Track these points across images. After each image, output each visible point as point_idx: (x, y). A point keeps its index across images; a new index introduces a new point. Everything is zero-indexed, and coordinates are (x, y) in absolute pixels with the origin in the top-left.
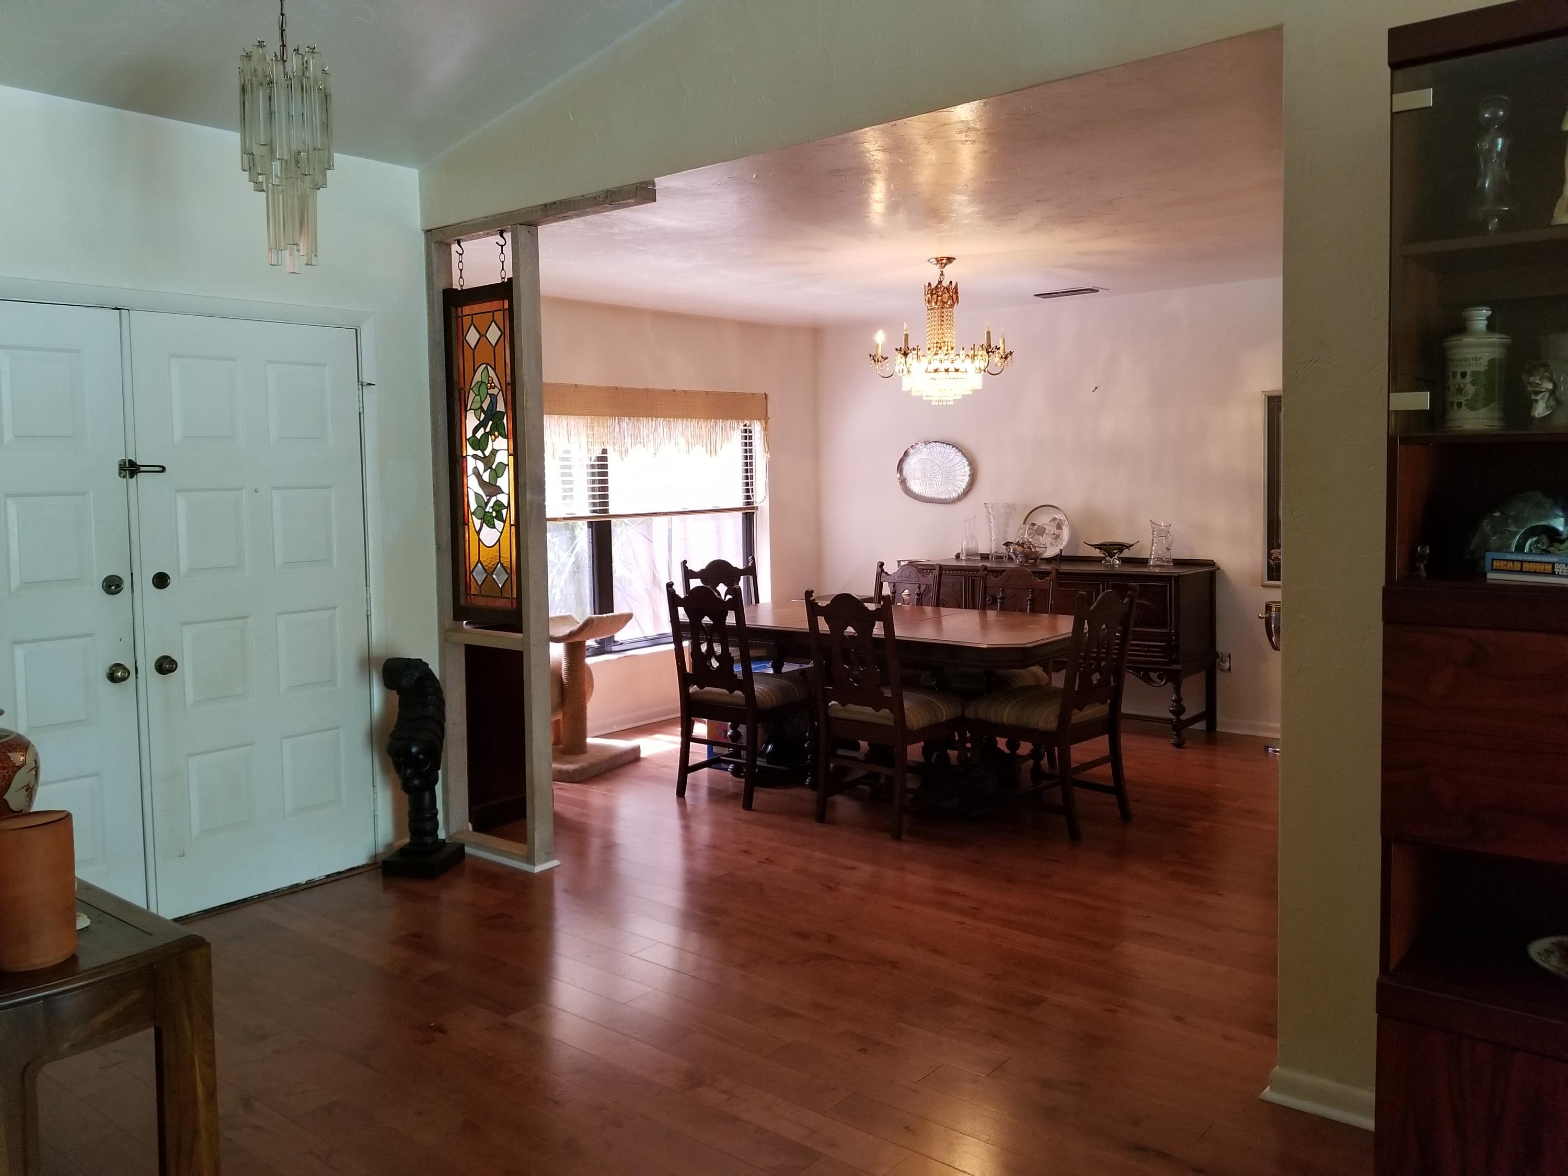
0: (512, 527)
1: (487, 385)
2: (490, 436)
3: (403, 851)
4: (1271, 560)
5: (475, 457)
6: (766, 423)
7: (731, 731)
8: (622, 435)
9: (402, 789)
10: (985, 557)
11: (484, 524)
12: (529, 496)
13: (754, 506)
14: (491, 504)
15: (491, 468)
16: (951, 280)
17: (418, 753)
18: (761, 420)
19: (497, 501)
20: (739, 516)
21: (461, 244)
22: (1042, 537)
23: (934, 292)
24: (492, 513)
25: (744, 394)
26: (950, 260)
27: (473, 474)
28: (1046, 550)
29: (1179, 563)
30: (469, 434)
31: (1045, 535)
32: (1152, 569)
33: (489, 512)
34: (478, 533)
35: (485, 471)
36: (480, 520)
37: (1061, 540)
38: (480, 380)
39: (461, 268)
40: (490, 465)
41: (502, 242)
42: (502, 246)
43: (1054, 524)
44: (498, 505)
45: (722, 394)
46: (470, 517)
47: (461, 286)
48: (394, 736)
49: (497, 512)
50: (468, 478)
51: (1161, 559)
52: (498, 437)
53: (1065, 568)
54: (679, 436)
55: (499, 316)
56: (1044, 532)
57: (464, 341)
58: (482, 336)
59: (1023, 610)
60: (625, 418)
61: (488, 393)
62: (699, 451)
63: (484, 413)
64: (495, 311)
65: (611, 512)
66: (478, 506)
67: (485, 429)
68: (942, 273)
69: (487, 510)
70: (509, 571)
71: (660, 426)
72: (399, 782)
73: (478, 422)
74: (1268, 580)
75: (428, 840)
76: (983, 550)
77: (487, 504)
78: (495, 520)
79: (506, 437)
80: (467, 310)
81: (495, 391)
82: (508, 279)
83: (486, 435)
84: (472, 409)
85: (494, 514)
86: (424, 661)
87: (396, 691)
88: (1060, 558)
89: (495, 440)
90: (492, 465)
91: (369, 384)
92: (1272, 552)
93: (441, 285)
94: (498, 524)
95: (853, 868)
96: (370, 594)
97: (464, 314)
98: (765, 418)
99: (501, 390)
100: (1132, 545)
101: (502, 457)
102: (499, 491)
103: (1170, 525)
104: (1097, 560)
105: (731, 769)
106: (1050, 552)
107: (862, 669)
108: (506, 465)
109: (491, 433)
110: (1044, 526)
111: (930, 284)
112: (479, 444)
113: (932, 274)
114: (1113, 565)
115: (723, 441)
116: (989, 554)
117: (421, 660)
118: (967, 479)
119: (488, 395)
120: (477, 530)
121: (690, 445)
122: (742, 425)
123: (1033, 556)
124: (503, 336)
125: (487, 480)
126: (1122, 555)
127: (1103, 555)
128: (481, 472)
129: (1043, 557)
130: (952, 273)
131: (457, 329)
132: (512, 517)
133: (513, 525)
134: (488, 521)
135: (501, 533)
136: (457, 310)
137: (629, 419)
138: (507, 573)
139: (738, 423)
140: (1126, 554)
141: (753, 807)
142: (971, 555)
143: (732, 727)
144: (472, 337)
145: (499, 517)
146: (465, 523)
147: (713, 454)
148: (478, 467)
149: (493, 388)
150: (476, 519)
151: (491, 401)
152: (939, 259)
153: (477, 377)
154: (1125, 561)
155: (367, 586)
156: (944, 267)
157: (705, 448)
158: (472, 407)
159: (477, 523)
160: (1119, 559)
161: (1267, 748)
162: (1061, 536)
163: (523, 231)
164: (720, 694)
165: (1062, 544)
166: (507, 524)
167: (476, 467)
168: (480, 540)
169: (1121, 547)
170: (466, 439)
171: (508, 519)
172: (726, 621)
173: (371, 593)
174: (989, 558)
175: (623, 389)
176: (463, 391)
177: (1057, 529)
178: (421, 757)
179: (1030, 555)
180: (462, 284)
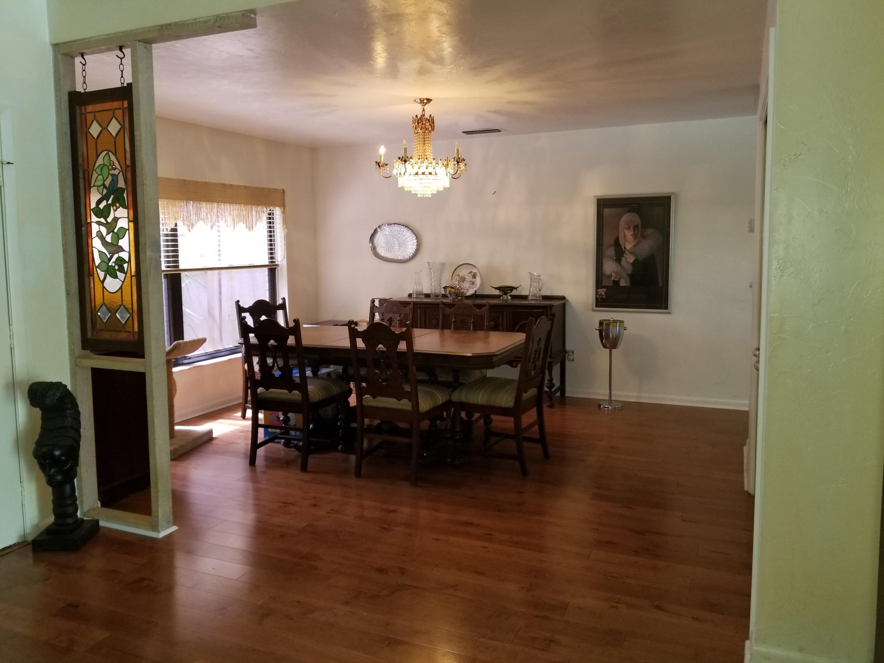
0: (133, 277)
1: (108, 167)
2: (111, 207)
3: (49, 531)
4: (598, 295)
5: (99, 223)
6: (284, 209)
7: (283, 416)
8: (189, 213)
9: (47, 483)
10: (427, 296)
11: (108, 275)
12: (149, 253)
13: (276, 264)
14: (114, 259)
15: (113, 231)
16: (431, 114)
17: (61, 455)
18: (281, 207)
19: (119, 257)
20: (266, 271)
21: (85, 57)
22: (464, 283)
23: (419, 122)
24: (114, 266)
25: (269, 189)
26: (429, 100)
27: (97, 236)
28: (468, 291)
29: (545, 298)
30: (93, 205)
31: (465, 282)
32: (531, 302)
33: (112, 266)
34: (103, 282)
35: (107, 234)
36: (104, 272)
37: (475, 285)
38: (103, 163)
39: (84, 75)
40: (112, 229)
41: (121, 55)
42: (121, 58)
43: (471, 275)
44: (120, 261)
45: (256, 188)
46: (95, 270)
47: (85, 89)
48: (39, 444)
49: (119, 266)
50: (93, 240)
51: (536, 296)
52: (119, 207)
53: (479, 301)
54: (228, 216)
55: (119, 113)
56: (465, 280)
57: (88, 133)
58: (104, 128)
59: (468, 329)
60: (191, 202)
61: (109, 174)
62: (241, 226)
63: (106, 189)
64: (116, 109)
65: (181, 267)
66: (102, 261)
67: (107, 201)
68: (424, 109)
69: (110, 264)
70: (131, 311)
71: (215, 208)
72: (44, 479)
73: (101, 196)
74: (596, 307)
75: (70, 521)
76: (426, 291)
77: (110, 260)
78: (117, 272)
79: (124, 207)
80: (90, 108)
81: (116, 172)
82: (127, 84)
83: (108, 207)
84: (95, 186)
85: (117, 268)
86: (63, 383)
87: (39, 408)
88: (475, 296)
89: (116, 210)
90: (115, 229)
91: (9, 163)
92: (598, 291)
93: (68, 88)
94: (121, 275)
95: (394, 511)
96: (13, 331)
97: (87, 111)
98: (283, 206)
99: (122, 171)
100: (517, 288)
101: (123, 223)
102: (121, 249)
103: (540, 276)
104: (498, 297)
105: (283, 442)
106: (470, 292)
107: (389, 373)
108: (127, 230)
109: (113, 204)
110: (465, 276)
111: (417, 116)
112: (103, 213)
113: (417, 110)
114: (507, 300)
115: (257, 220)
116: (430, 294)
117: (61, 383)
118: (415, 247)
119: (110, 175)
120: (102, 279)
121: (236, 222)
122: (269, 209)
123: (461, 295)
124: (122, 129)
125: (110, 241)
126: (512, 294)
127: (501, 294)
128: (104, 235)
129: (466, 295)
130: (429, 110)
131: (82, 124)
132: (132, 270)
133: (133, 276)
134: (111, 272)
135: (123, 282)
136: (81, 109)
137: (194, 203)
138: (129, 312)
139: (267, 208)
140: (514, 293)
141: (308, 469)
142: (419, 295)
143: (283, 414)
144: (95, 130)
145: (121, 270)
146: (91, 274)
147: (251, 229)
148: (101, 231)
149: (115, 170)
150: (100, 271)
151: (112, 180)
152: (422, 100)
153: (100, 161)
154: (514, 297)
155: (10, 325)
156: (425, 105)
157: (245, 225)
158: (95, 184)
159: (102, 274)
160: (510, 295)
161: (600, 405)
162: (475, 282)
163: (140, 47)
164: (282, 393)
165: (476, 287)
166: (128, 275)
167: (100, 231)
168: (104, 287)
169: (512, 288)
170: (90, 210)
171: (129, 271)
172: (288, 343)
173: (14, 329)
174: (430, 296)
175: (189, 182)
176: (87, 172)
177: (473, 278)
178: (63, 458)
179: (458, 294)
180: (85, 87)
